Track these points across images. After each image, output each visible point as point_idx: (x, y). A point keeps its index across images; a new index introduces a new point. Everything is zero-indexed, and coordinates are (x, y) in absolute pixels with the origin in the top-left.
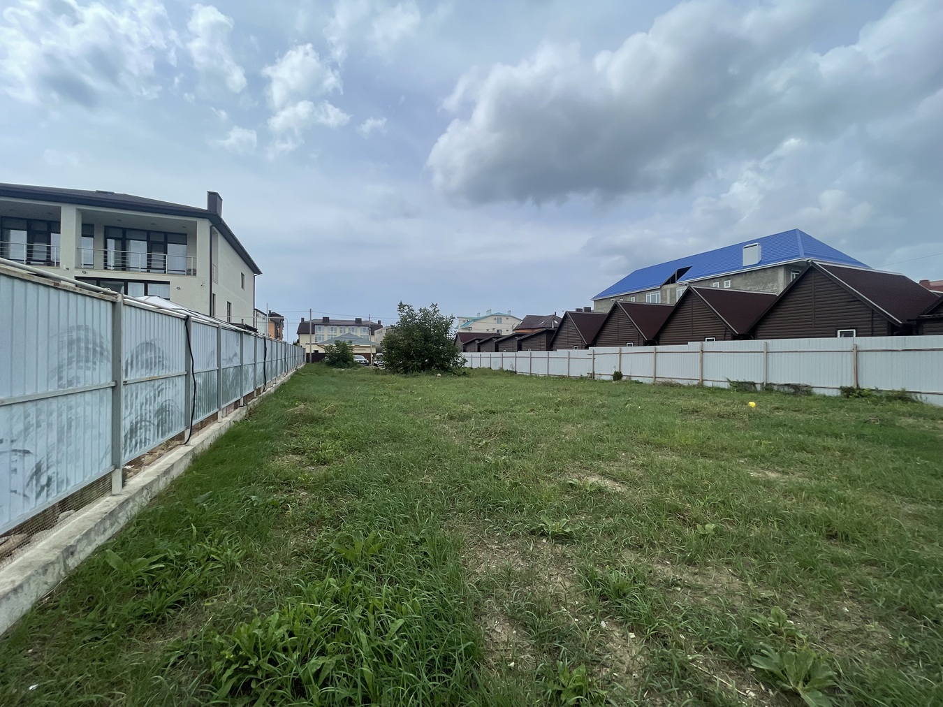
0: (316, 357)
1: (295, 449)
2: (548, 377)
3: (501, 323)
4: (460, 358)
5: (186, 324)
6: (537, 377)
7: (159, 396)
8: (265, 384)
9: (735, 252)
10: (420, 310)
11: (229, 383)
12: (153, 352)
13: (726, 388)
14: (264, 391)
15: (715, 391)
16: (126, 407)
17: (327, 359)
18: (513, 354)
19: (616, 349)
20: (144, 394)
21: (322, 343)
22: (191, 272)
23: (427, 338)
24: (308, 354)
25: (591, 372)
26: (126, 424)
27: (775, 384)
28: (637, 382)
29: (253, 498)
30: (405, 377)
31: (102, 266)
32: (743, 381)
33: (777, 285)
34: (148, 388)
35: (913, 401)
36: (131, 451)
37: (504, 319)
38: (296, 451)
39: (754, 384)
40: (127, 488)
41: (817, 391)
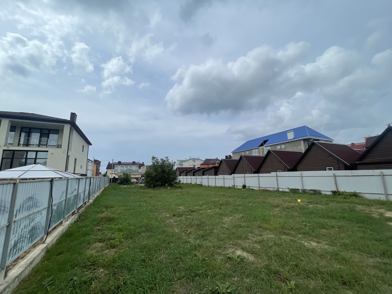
0: (114, 180)
1: (100, 239)
2: (216, 187)
3: (195, 162)
4: (178, 180)
5: (51, 183)
6: (211, 187)
7: (32, 222)
8: (89, 199)
9: (284, 134)
10: (161, 159)
11: (70, 204)
12: (32, 201)
13: (288, 191)
14: (88, 202)
15: (284, 193)
16: (13, 234)
17: (119, 181)
18: (200, 177)
19: (243, 175)
20: (24, 224)
21: (117, 173)
22: (59, 146)
23: (164, 172)
24: (110, 179)
25: (233, 185)
26: (12, 243)
27: (306, 190)
28: (252, 189)
29: (75, 278)
30: (154, 190)
31: (17, 145)
32: (294, 188)
33: (302, 148)
34: (27, 220)
35: (359, 197)
36: (12, 257)
37: (196, 160)
38: (100, 241)
39: (298, 190)
40: (7, 279)
41: (323, 193)
